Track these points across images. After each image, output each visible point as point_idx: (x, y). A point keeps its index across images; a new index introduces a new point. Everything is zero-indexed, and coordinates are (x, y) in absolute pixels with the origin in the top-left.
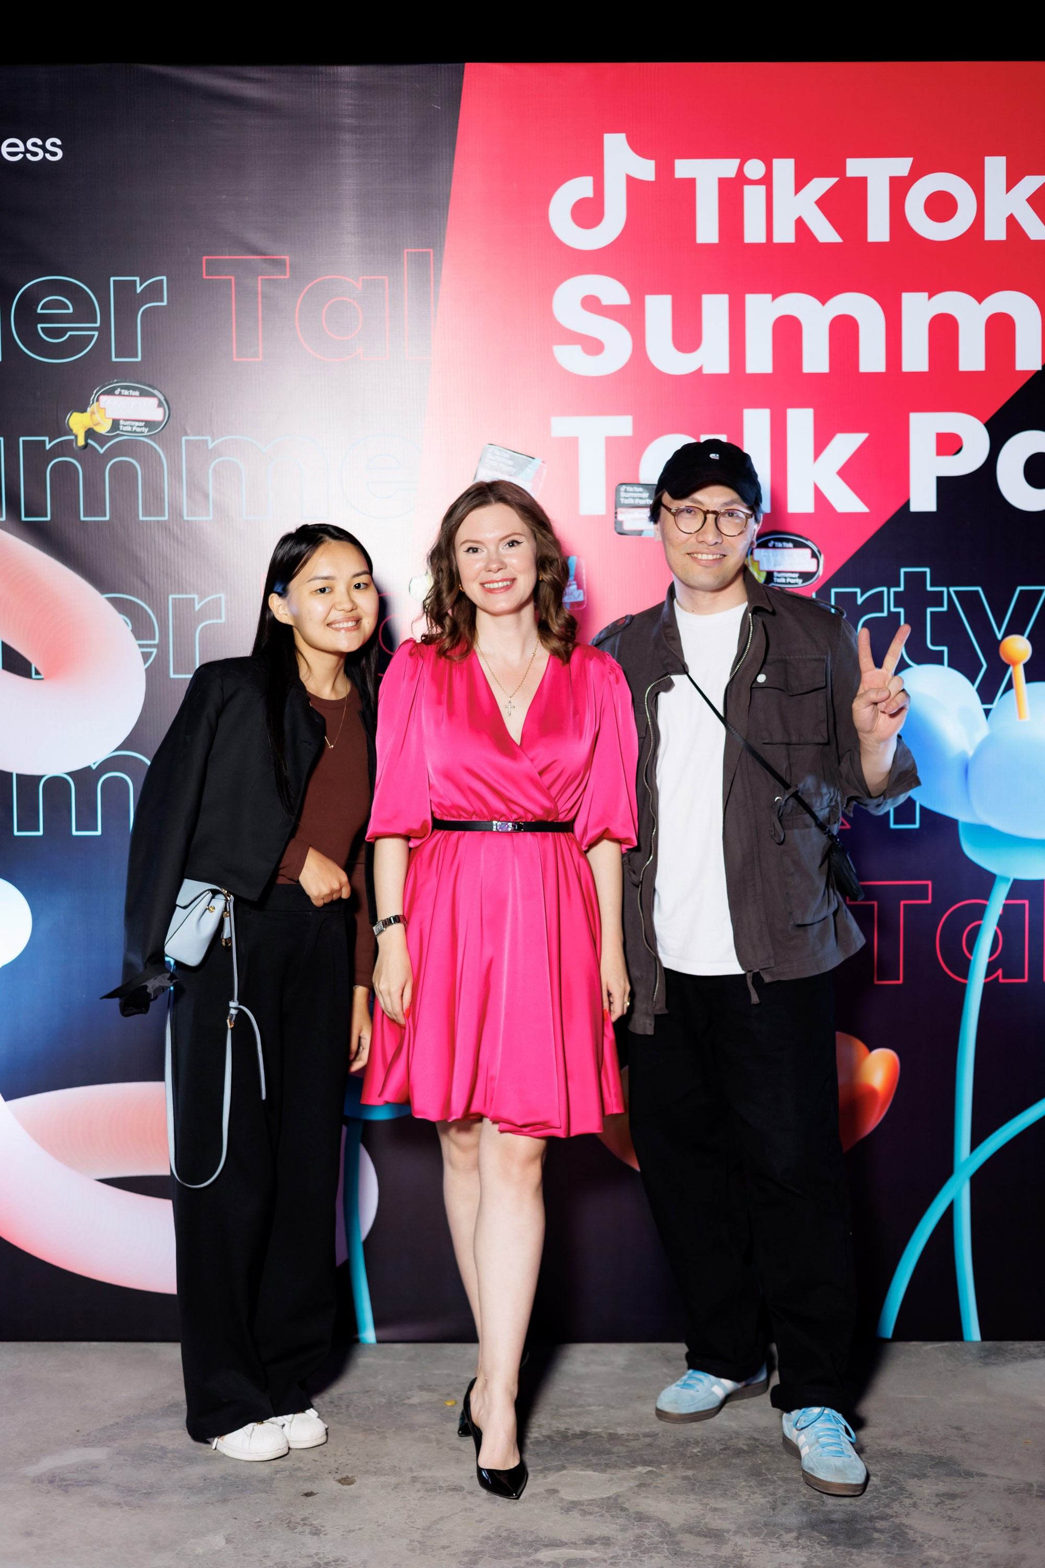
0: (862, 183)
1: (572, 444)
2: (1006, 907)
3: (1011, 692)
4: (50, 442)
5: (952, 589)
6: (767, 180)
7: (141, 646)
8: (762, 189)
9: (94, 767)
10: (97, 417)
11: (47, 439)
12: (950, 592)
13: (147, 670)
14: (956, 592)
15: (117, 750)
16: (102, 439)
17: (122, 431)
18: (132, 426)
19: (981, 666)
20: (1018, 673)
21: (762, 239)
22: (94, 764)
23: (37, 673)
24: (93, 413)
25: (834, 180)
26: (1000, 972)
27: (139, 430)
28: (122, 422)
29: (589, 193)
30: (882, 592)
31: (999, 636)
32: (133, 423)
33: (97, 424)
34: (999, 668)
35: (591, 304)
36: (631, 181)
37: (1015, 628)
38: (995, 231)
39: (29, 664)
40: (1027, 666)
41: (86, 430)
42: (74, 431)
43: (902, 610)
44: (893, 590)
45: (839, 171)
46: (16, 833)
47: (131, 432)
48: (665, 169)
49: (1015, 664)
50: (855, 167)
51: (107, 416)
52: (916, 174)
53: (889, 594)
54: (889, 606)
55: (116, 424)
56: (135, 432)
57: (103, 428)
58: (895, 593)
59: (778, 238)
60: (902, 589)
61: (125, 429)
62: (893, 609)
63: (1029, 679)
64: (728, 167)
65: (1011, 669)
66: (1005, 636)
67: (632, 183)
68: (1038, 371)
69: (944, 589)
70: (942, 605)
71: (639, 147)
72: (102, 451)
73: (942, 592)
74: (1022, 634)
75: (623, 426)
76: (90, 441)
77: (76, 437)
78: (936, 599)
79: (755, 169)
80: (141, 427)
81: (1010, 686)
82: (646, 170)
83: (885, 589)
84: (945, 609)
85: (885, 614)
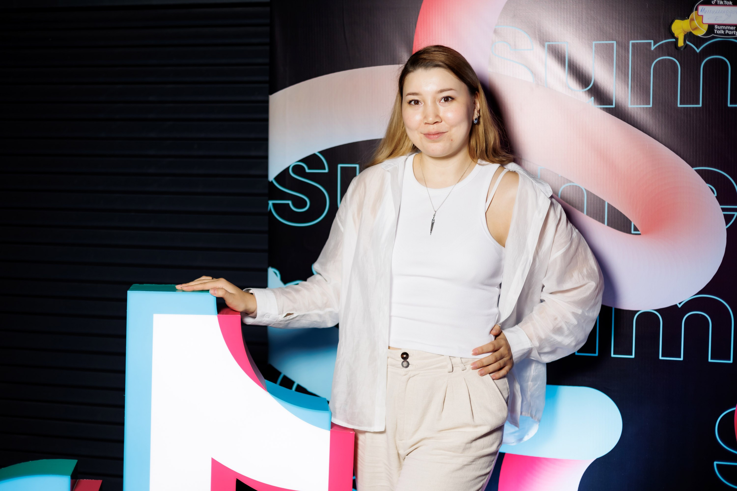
4: (654, 45)
7: (723, 210)
9: (680, 306)
10: (696, 23)
11: (652, 41)
13: (727, 229)
15: (699, 293)
16: (698, 41)
17: (717, 34)
18: (724, 30)
22: (680, 303)
23: (636, 229)
24: (693, 20)
27: (730, 33)
28: (716, 27)
32: (725, 28)
33: (696, 28)
39: (630, 222)
41: (686, 33)
42: (675, 35)
46: (613, 355)
47: (725, 35)
51: (704, 22)
55: (711, 28)
56: (728, 35)
57: (701, 32)
61: (719, 32)
72: (698, 51)
76: (688, 43)
77: (677, 39)
80: (733, 30)
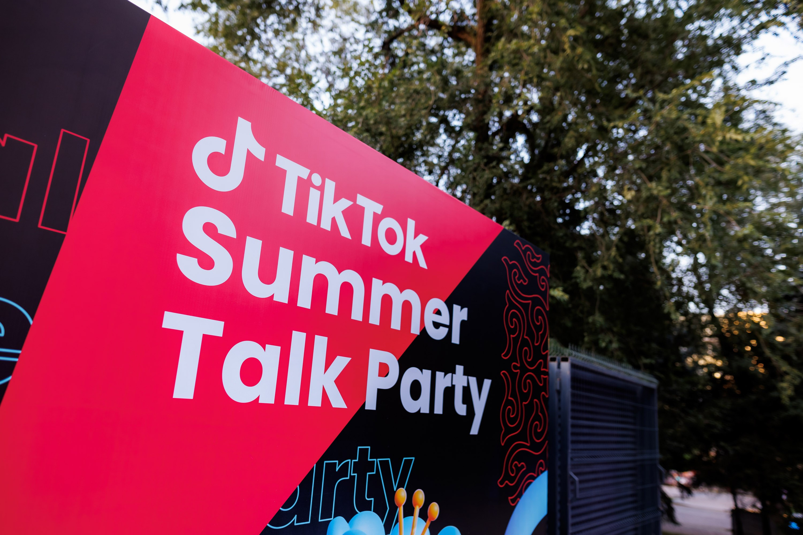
0: (362, 210)
1: (178, 336)
3: (397, 525)
5: (378, 460)
6: (321, 188)
8: (319, 193)
12: (377, 461)
14: (380, 462)
19: (387, 509)
20: (401, 510)
25: (351, 203)
29: (223, 151)
30: (348, 462)
31: (395, 489)
34: (394, 508)
35: (210, 229)
37: (401, 484)
38: (408, 257)
40: (404, 507)
43: (356, 474)
44: (353, 461)
48: (270, 157)
49: (400, 506)
50: (361, 200)
52: (384, 214)
53: (351, 462)
54: (351, 472)
58: (354, 462)
59: (323, 226)
60: (357, 460)
62: (352, 474)
63: (405, 516)
64: (303, 172)
65: (398, 510)
66: (397, 489)
67: (250, 157)
68: (418, 335)
69: (375, 460)
70: (373, 471)
71: (258, 136)
73: (374, 461)
74: (404, 488)
75: (218, 329)
78: (371, 466)
79: (316, 179)
81: (397, 521)
82: (260, 153)
83: (350, 460)
84: (374, 473)
85: (348, 478)
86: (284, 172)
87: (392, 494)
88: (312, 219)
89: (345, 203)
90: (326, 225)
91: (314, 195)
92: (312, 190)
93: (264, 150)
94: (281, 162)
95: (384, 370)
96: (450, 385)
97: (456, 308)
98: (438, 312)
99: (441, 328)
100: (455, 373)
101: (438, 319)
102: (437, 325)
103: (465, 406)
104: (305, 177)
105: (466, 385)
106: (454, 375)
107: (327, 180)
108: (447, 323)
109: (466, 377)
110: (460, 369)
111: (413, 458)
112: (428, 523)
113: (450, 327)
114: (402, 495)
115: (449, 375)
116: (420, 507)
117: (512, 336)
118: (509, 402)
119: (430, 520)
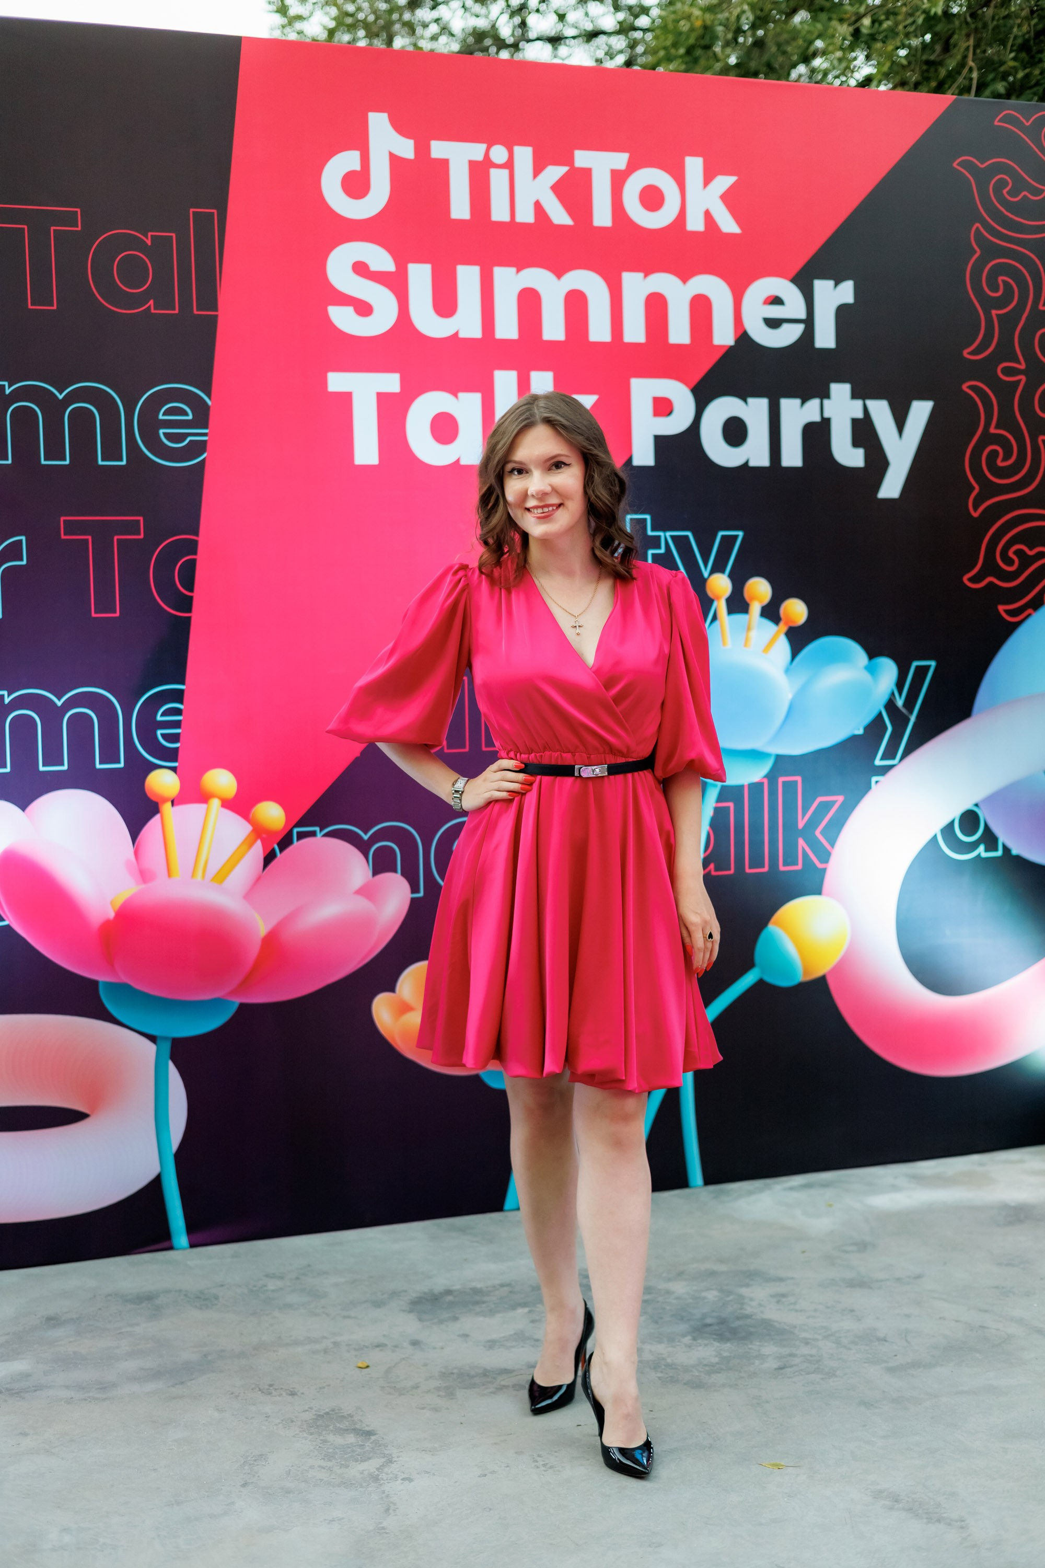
0: (587, 173)
1: (346, 398)
2: (716, 810)
3: (717, 623)
5: (668, 534)
6: (509, 165)
8: (505, 173)
12: (666, 536)
14: (672, 537)
20: (721, 606)
21: (506, 218)
25: (565, 169)
26: (712, 866)
29: (357, 167)
31: (706, 574)
35: (360, 269)
36: (393, 157)
37: (718, 568)
38: (695, 223)
40: (729, 601)
45: (569, 161)
48: (422, 149)
49: (718, 598)
50: (582, 158)
52: (632, 167)
59: (520, 218)
63: (731, 612)
64: (476, 151)
65: (715, 604)
66: (710, 575)
67: (395, 161)
68: (731, 347)
69: (661, 534)
70: (659, 547)
71: (400, 126)
73: (659, 537)
74: (723, 571)
75: (391, 382)
78: (655, 542)
79: (499, 154)
81: (715, 618)
82: (406, 148)
84: (662, 551)
86: (444, 164)
87: (699, 583)
88: (499, 213)
89: (555, 173)
90: (526, 215)
91: (498, 179)
92: (493, 172)
93: (411, 143)
94: (439, 149)
95: (663, 407)
96: (817, 418)
97: (822, 287)
98: (776, 301)
99: (785, 326)
100: (828, 396)
101: (775, 312)
102: (773, 323)
103: (860, 452)
104: (480, 157)
105: (860, 415)
106: (826, 402)
107: (518, 150)
108: (802, 315)
109: (859, 403)
110: (840, 391)
111: (740, 534)
112: (783, 628)
113: (809, 322)
114: (720, 585)
115: (814, 403)
116: (760, 601)
117: (994, 312)
118: (988, 438)
119: (786, 623)
